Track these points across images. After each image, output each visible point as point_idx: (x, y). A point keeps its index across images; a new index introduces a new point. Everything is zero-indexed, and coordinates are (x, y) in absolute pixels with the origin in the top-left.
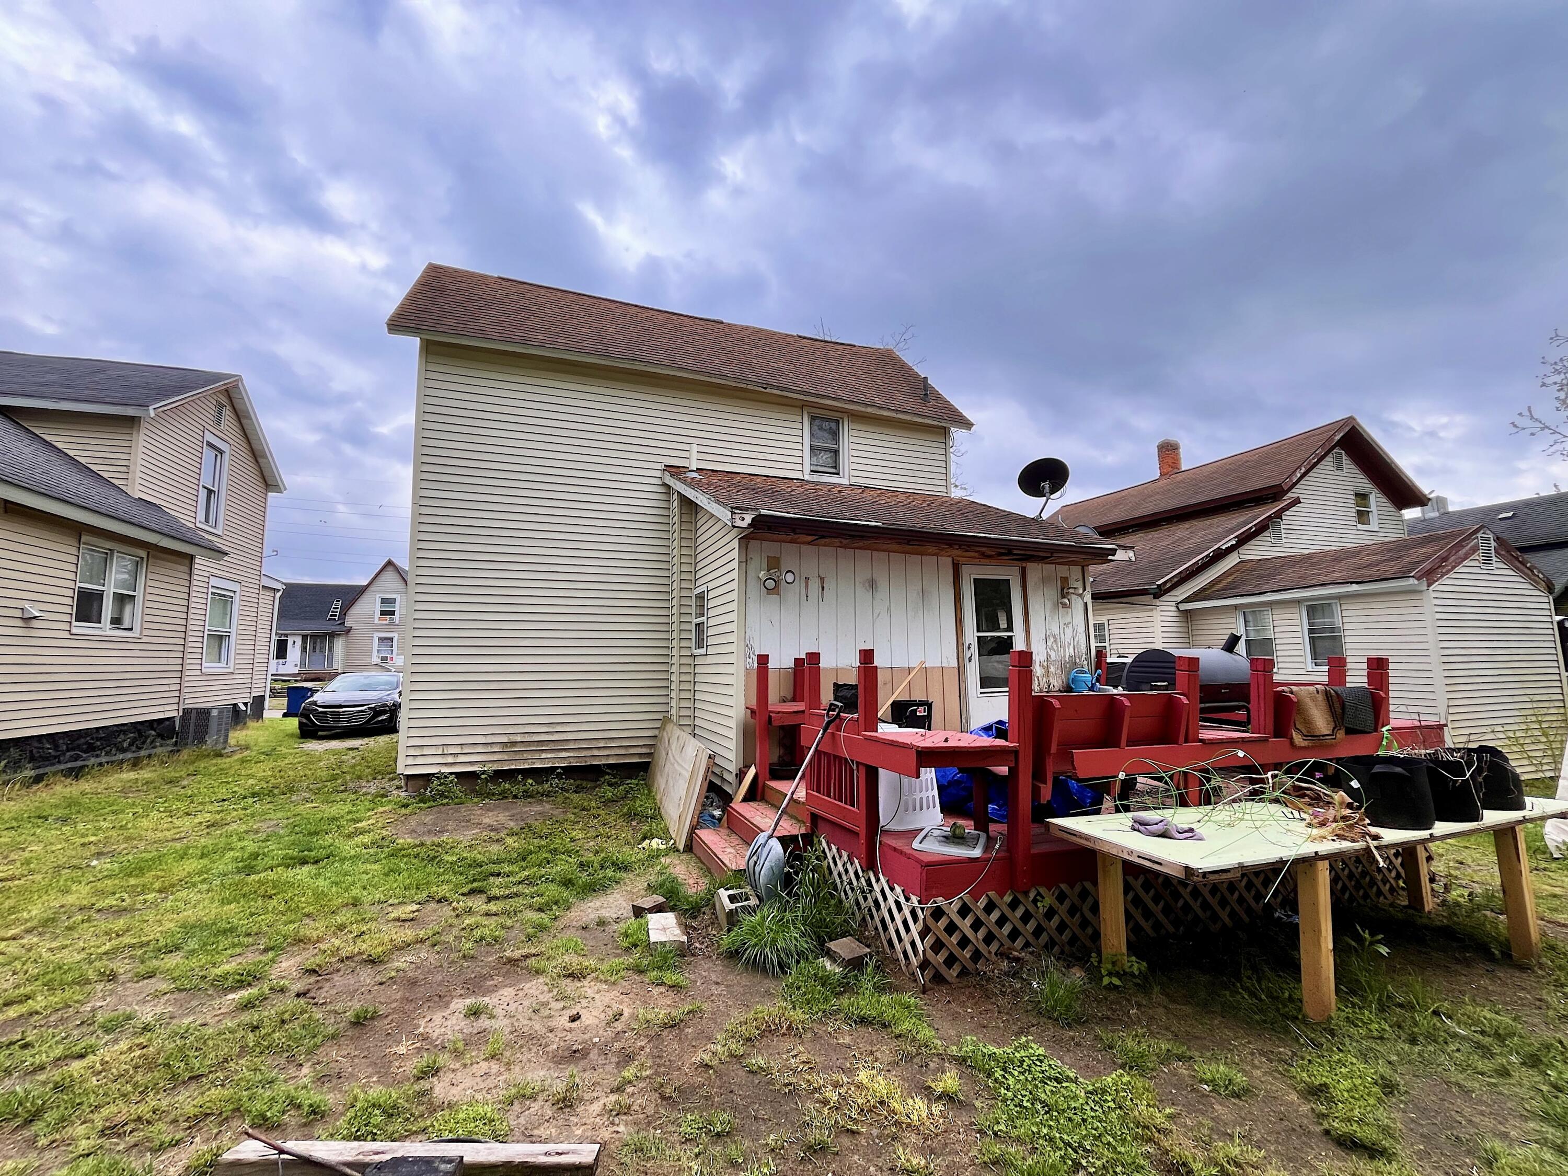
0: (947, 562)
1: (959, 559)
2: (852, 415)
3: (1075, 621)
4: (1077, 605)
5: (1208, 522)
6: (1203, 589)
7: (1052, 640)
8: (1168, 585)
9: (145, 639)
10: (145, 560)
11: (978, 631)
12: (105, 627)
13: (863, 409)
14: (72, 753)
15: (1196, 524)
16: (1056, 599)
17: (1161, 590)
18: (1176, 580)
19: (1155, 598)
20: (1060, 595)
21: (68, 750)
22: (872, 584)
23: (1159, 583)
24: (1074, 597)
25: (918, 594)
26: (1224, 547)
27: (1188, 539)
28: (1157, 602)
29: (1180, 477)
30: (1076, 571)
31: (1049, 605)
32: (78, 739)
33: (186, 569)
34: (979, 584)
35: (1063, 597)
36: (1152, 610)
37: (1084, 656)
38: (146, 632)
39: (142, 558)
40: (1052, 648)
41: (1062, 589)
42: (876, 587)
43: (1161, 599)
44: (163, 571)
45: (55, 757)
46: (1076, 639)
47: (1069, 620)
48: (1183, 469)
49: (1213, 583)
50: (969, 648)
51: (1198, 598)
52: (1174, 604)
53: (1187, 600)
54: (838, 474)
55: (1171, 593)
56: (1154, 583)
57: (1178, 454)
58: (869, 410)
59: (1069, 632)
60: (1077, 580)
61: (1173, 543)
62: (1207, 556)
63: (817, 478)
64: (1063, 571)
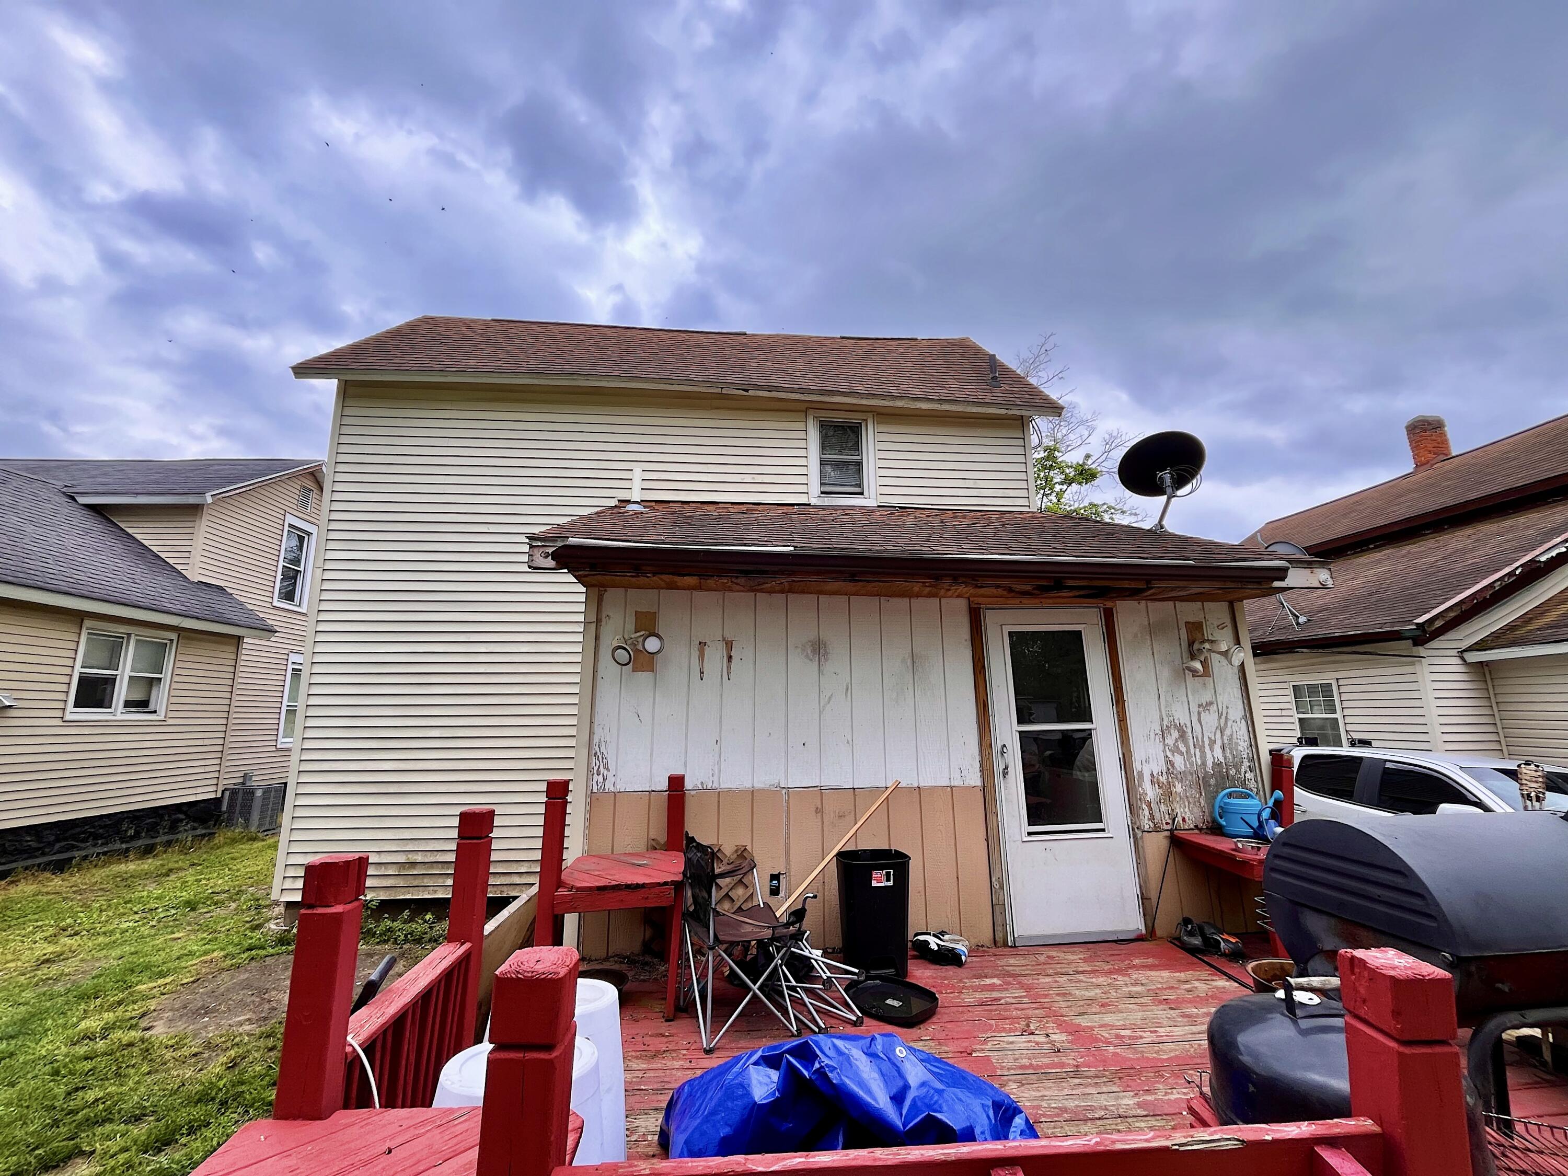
0: (957, 607)
1: (980, 600)
2: (878, 414)
3: (1223, 699)
4: (1224, 672)
5: (1508, 523)
6: (1511, 627)
7: (1175, 734)
8: (1438, 624)
9: (170, 722)
10: (175, 643)
11: (1020, 721)
12: (117, 712)
13: (891, 404)
14: (63, 844)
15: (1486, 528)
16: (1178, 662)
17: (1424, 631)
18: (1452, 614)
19: (1416, 644)
20: (1186, 655)
21: (58, 840)
22: (819, 649)
23: (1420, 620)
24: (1215, 657)
25: (904, 661)
26: (1543, 558)
27: (1472, 550)
28: (1421, 651)
29: (1448, 465)
30: (1216, 612)
31: (1165, 673)
32: (72, 828)
33: (234, 649)
34: (1018, 641)
35: (1193, 657)
36: (1413, 664)
37: (1246, 763)
38: (171, 714)
39: (172, 641)
40: (1175, 750)
41: (1191, 644)
42: (826, 653)
43: (1427, 646)
44: (201, 652)
45: (38, 849)
46: (1228, 732)
47: (1207, 697)
48: (1454, 454)
49: (1527, 619)
50: (1003, 753)
51: (1500, 642)
52: (1454, 652)
53: (1480, 646)
54: (862, 494)
55: (1449, 635)
56: (1410, 622)
57: (1443, 434)
58: (900, 404)
59: (1210, 720)
60: (1221, 627)
61: (1443, 558)
62: (1510, 574)
63: (828, 501)
64: (1190, 611)
